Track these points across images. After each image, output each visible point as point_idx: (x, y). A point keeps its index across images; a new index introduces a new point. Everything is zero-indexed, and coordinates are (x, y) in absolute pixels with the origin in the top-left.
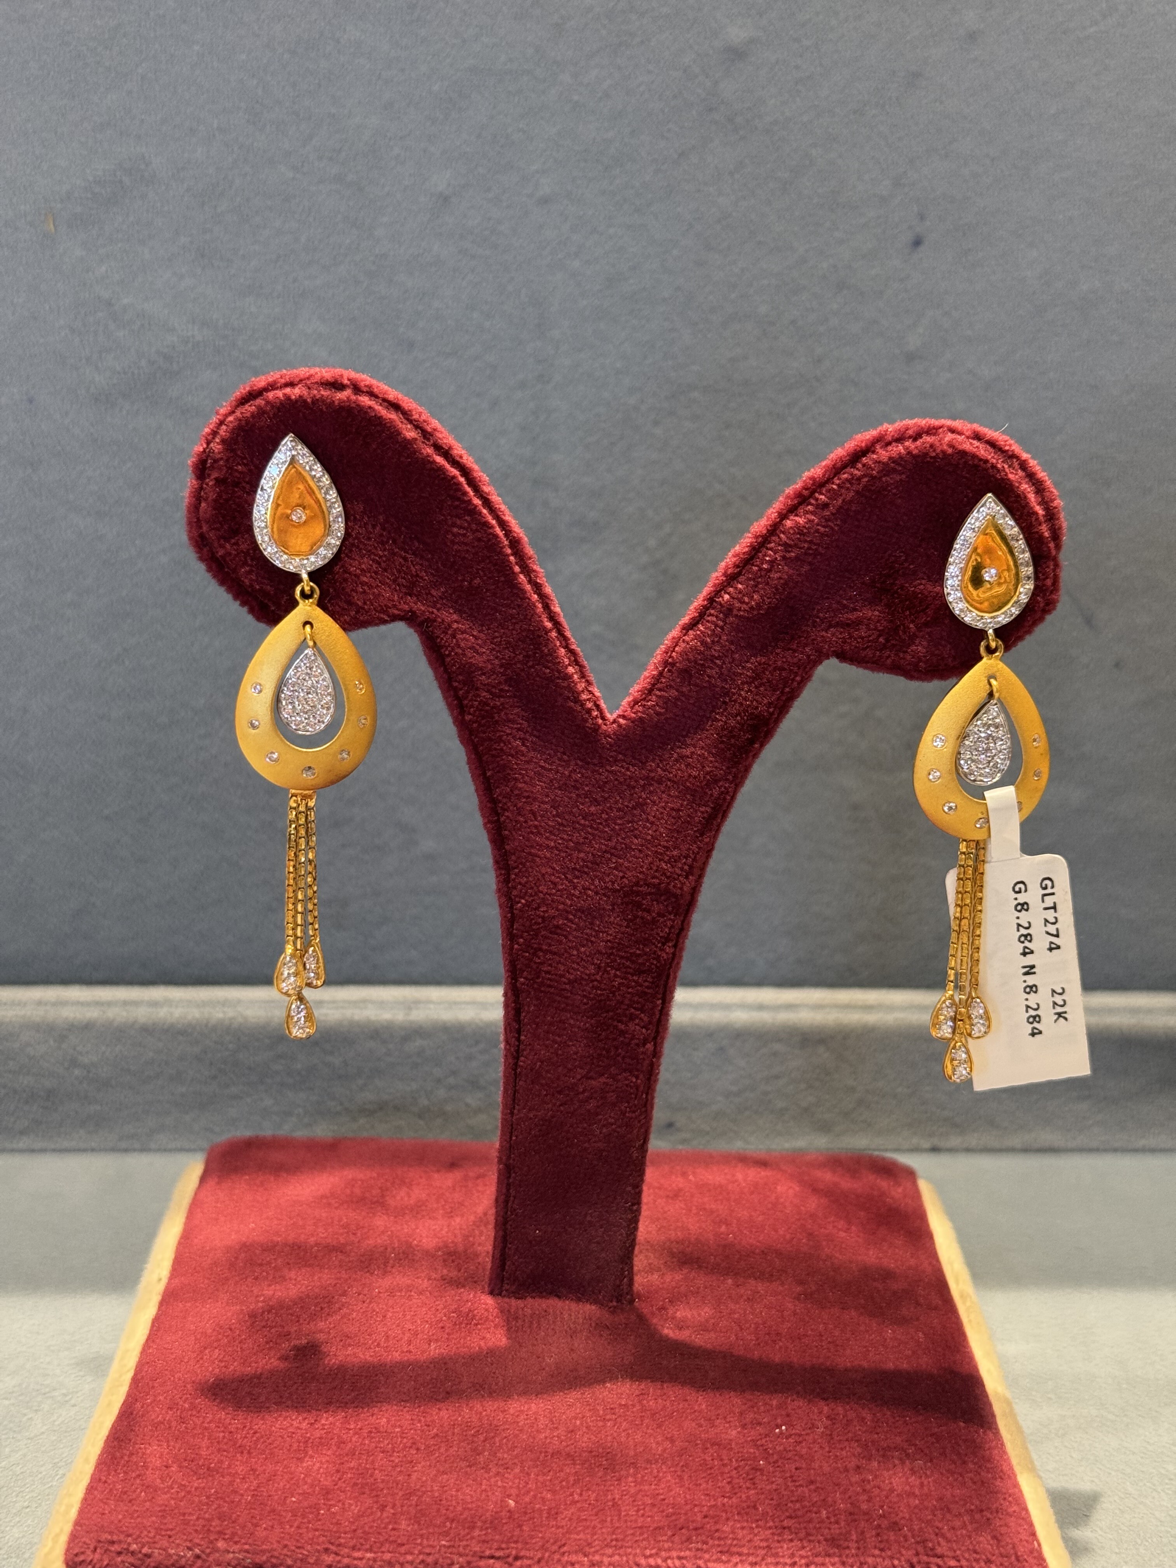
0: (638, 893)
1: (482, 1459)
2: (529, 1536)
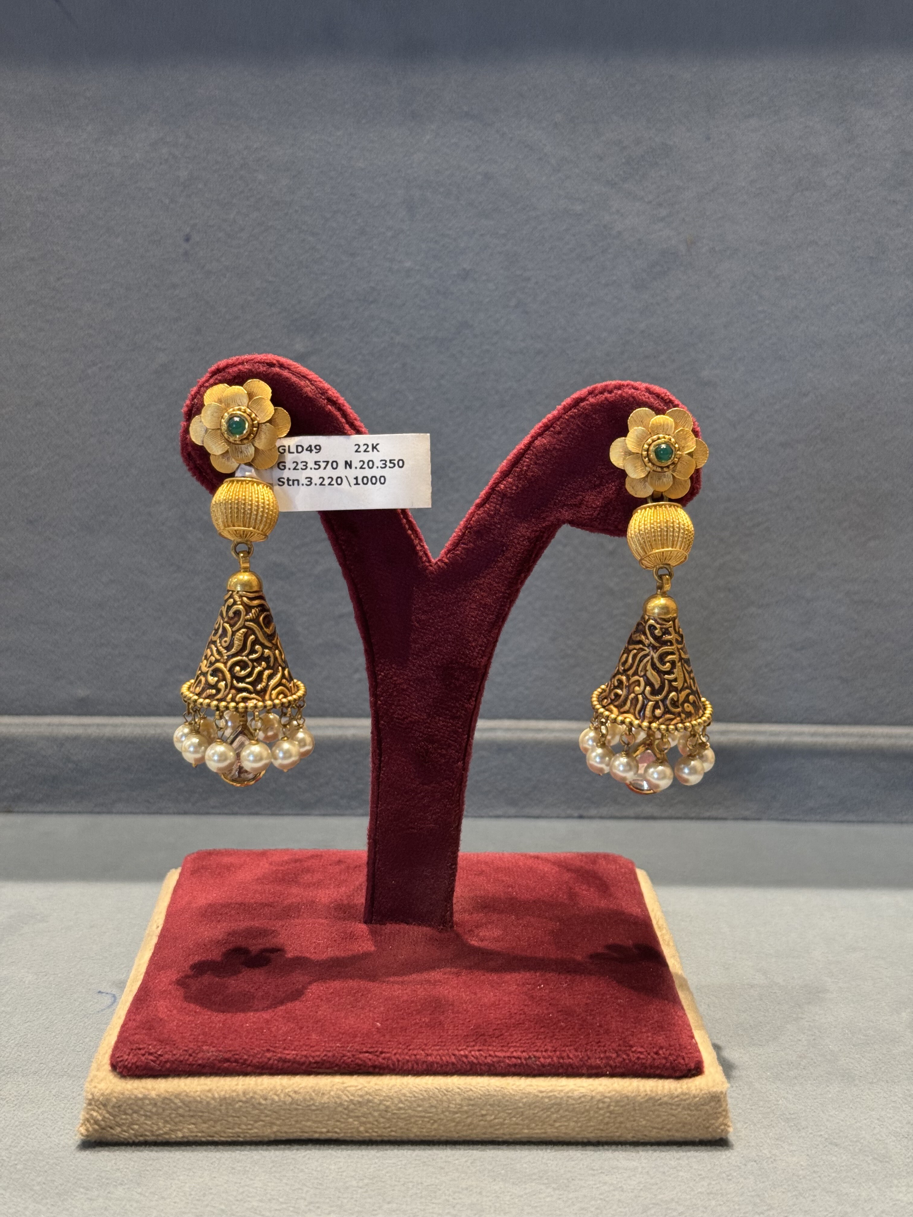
0: (452, 668)
1: (360, 1004)
2: (390, 1041)
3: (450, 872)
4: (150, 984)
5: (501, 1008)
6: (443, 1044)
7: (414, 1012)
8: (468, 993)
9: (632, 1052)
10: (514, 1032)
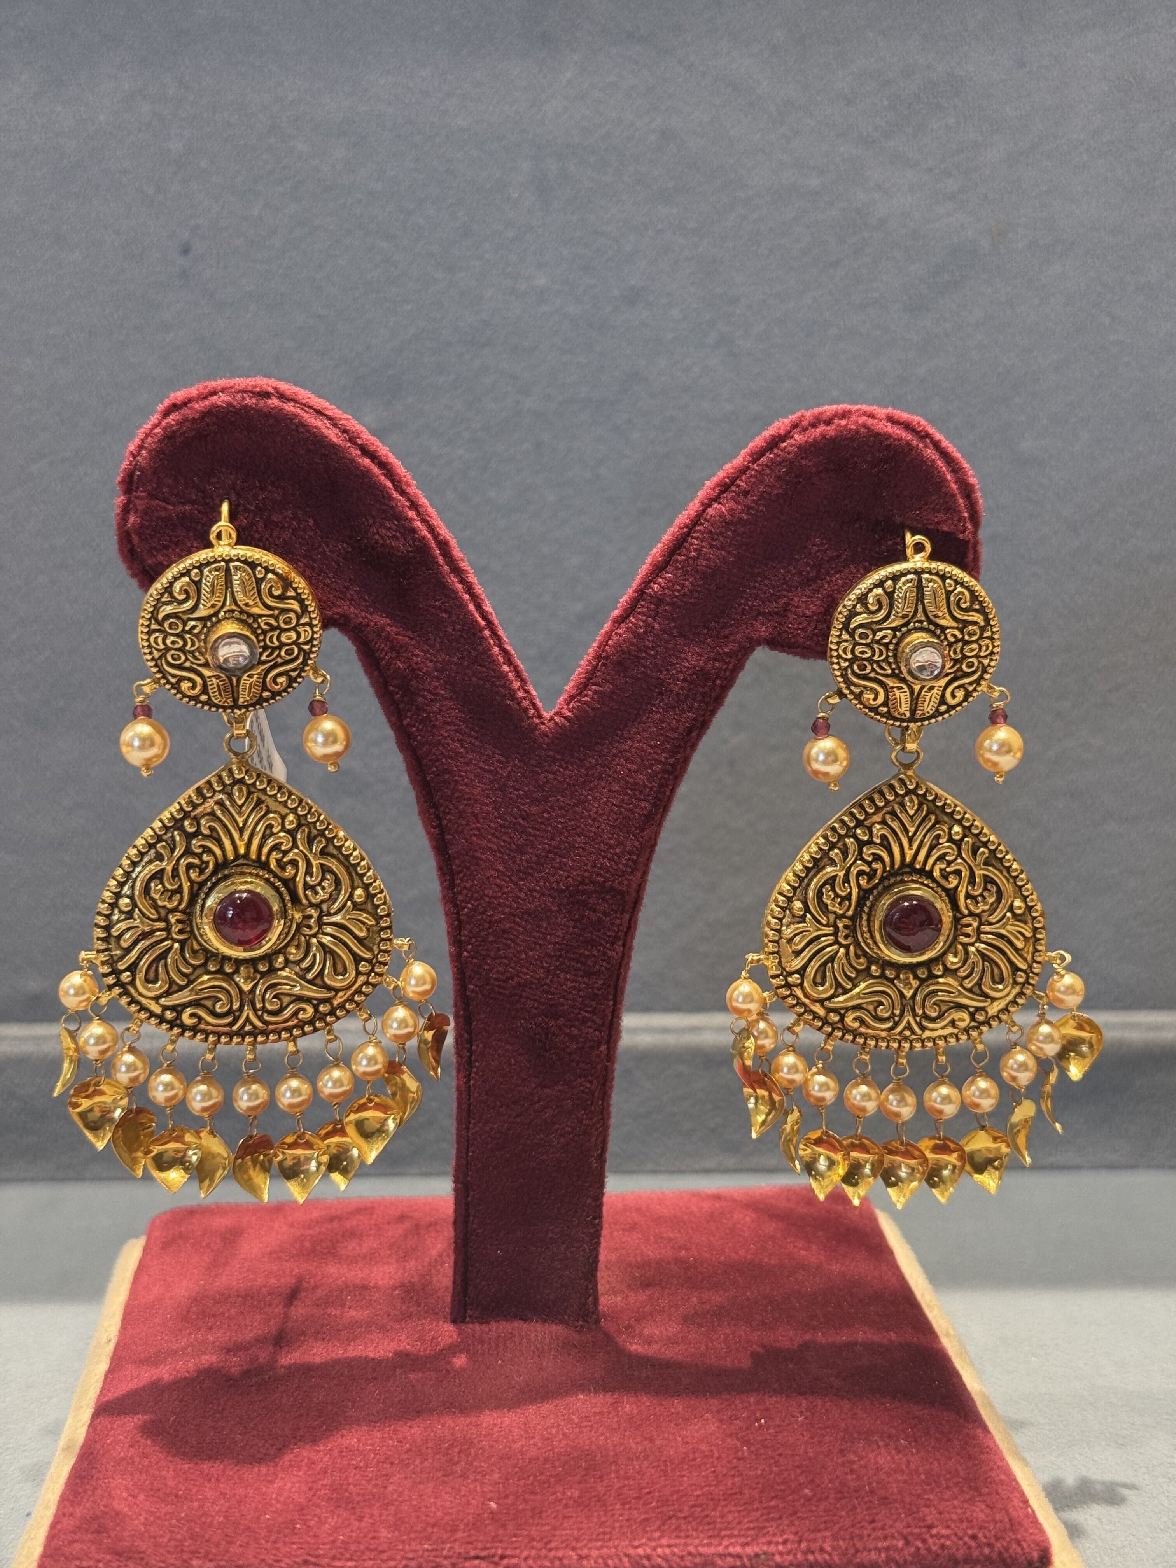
0: (583, 892)
1: (458, 1469)
2: (515, 1536)
3: (592, 1231)
4: (98, 1446)
5: (700, 1466)
6: (607, 1537)
7: (552, 1480)
8: (639, 1440)
9: (932, 1536)
10: (726, 1510)
